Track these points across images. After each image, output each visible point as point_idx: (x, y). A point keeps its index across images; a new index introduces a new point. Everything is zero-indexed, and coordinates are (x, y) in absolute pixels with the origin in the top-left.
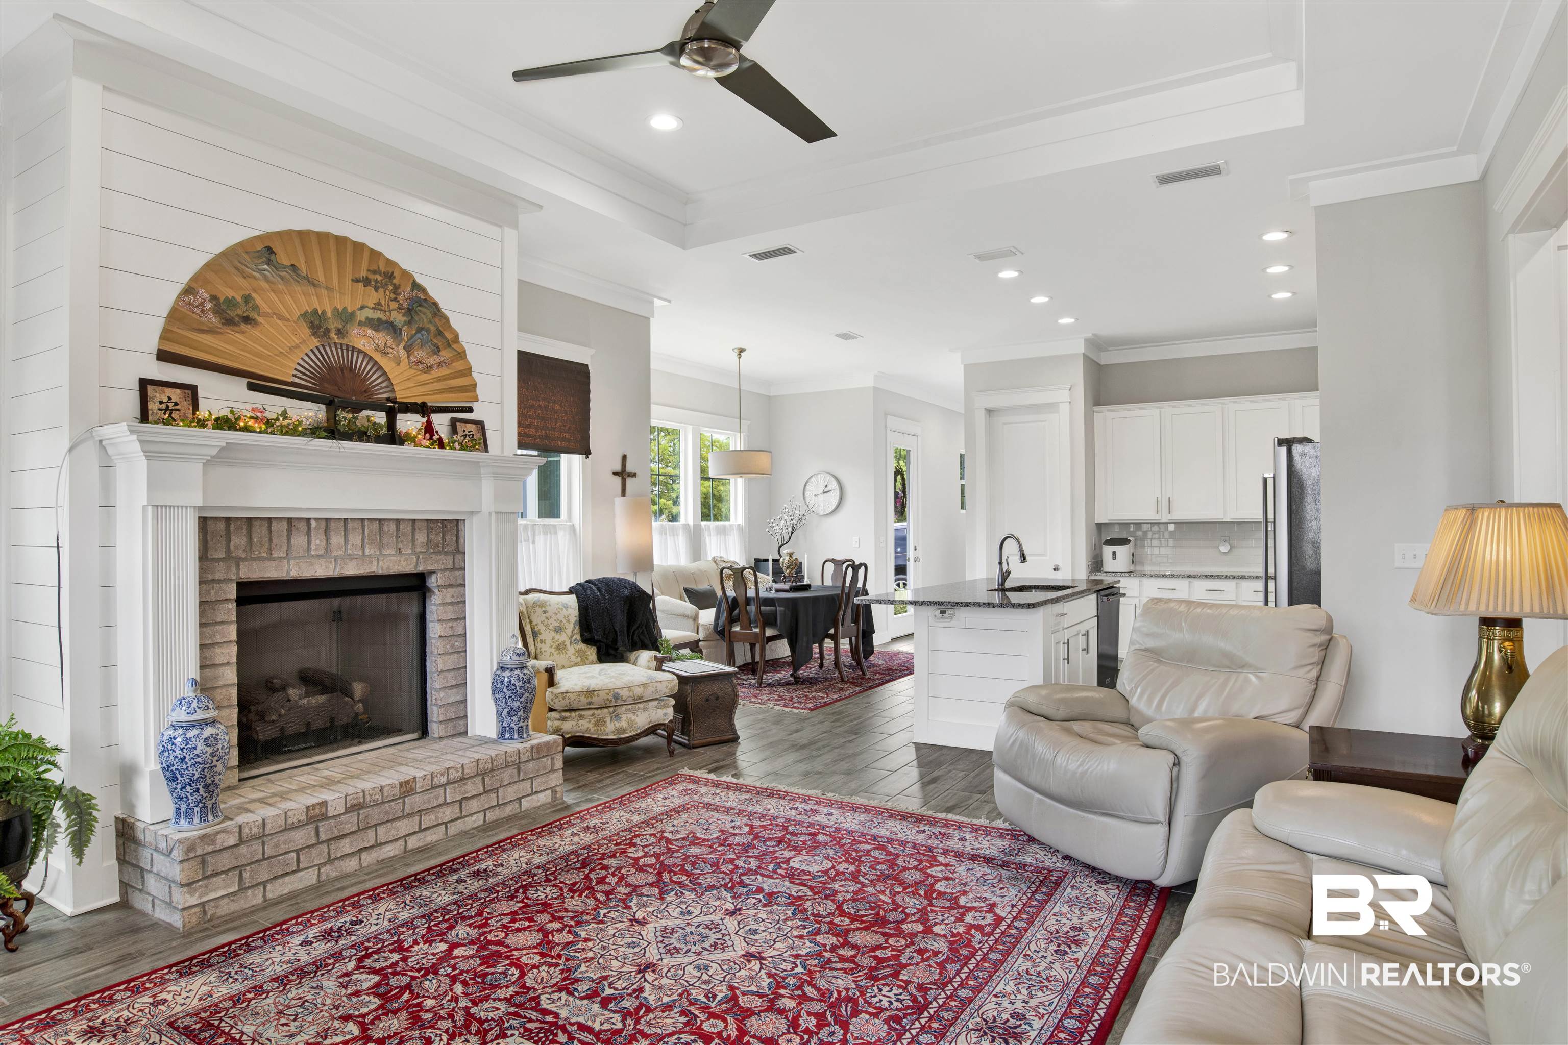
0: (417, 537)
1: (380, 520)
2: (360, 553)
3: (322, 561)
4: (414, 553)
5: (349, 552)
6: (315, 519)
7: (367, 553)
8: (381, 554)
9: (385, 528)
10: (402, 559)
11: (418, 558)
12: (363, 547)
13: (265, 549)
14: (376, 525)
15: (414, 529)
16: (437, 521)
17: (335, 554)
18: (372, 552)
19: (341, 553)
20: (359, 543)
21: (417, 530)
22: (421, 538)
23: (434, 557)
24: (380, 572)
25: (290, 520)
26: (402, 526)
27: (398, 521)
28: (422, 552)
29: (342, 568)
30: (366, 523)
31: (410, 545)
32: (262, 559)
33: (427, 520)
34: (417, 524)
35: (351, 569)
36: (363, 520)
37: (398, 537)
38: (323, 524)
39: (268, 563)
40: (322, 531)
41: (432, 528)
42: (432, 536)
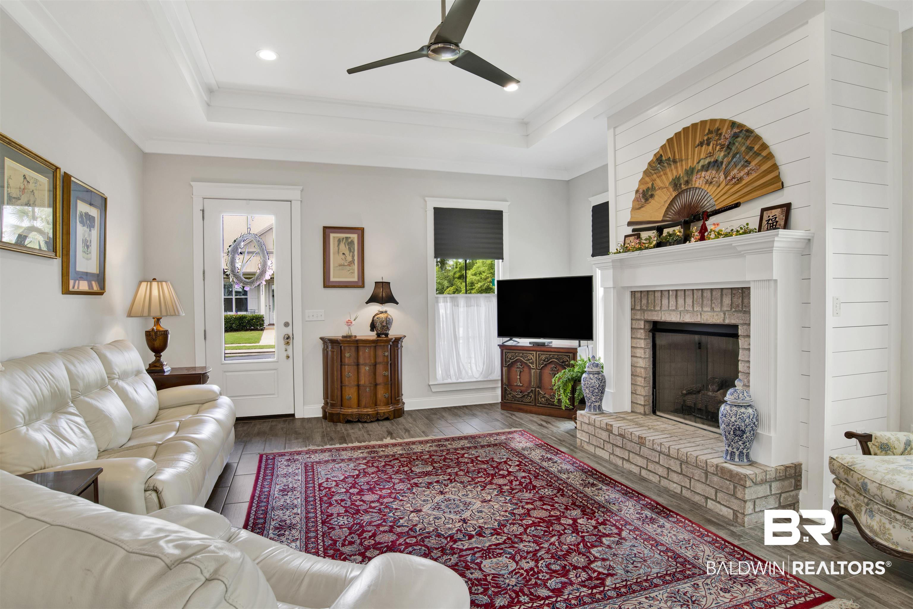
0: (724, 300)
1: (702, 290)
2: (692, 309)
3: (674, 313)
4: (721, 311)
5: (686, 308)
6: (672, 290)
7: (695, 310)
8: (702, 310)
9: (705, 295)
10: (715, 314)
11: (725, 314)
12: (693, 306)
13: (653, 306)
14: (700, 292)
15: (722, 295)
16: (738, 288)
17: (680, 309)
18: (698, 309)
19: (683, 309)
20: (691, 304)
21: (724, 295)
22: (727, 301)
23: (736, 314)
24: (702, 322)
25: (661, 291)
26: (714, 293)
27: (712, 290)
28: (728, 311)
29: (683, 318)
30: (695, 291)
31: (719, 305)
32: (651, 310)
33: (731, 289)
34: (725, 292)
35: (688, 319)
36: (693, 290)
37: (712, 300)
38: (675, 292)
39: (654, 313)
40: (674, 297)
41: (734, 294)
42: (735, 300)
